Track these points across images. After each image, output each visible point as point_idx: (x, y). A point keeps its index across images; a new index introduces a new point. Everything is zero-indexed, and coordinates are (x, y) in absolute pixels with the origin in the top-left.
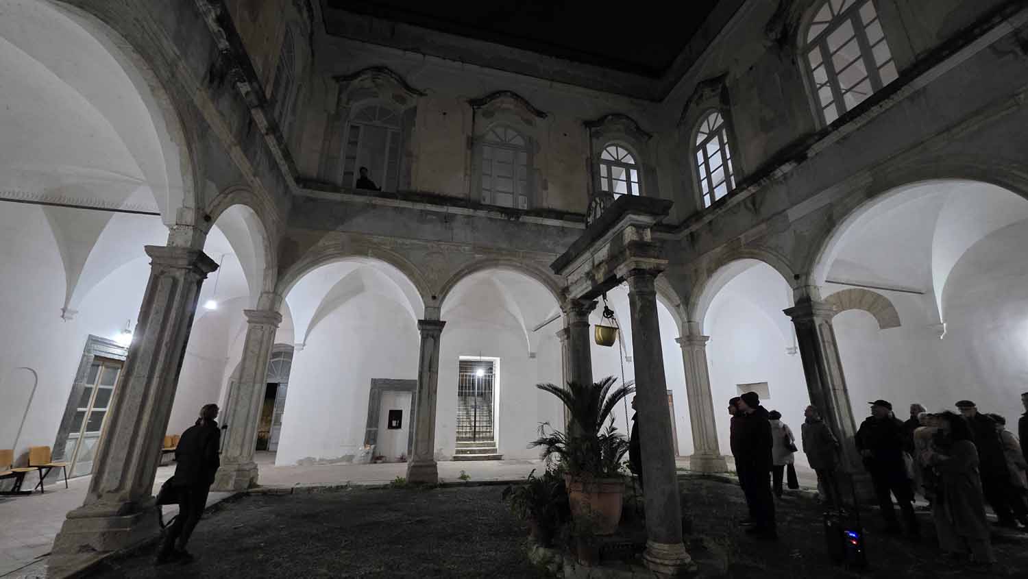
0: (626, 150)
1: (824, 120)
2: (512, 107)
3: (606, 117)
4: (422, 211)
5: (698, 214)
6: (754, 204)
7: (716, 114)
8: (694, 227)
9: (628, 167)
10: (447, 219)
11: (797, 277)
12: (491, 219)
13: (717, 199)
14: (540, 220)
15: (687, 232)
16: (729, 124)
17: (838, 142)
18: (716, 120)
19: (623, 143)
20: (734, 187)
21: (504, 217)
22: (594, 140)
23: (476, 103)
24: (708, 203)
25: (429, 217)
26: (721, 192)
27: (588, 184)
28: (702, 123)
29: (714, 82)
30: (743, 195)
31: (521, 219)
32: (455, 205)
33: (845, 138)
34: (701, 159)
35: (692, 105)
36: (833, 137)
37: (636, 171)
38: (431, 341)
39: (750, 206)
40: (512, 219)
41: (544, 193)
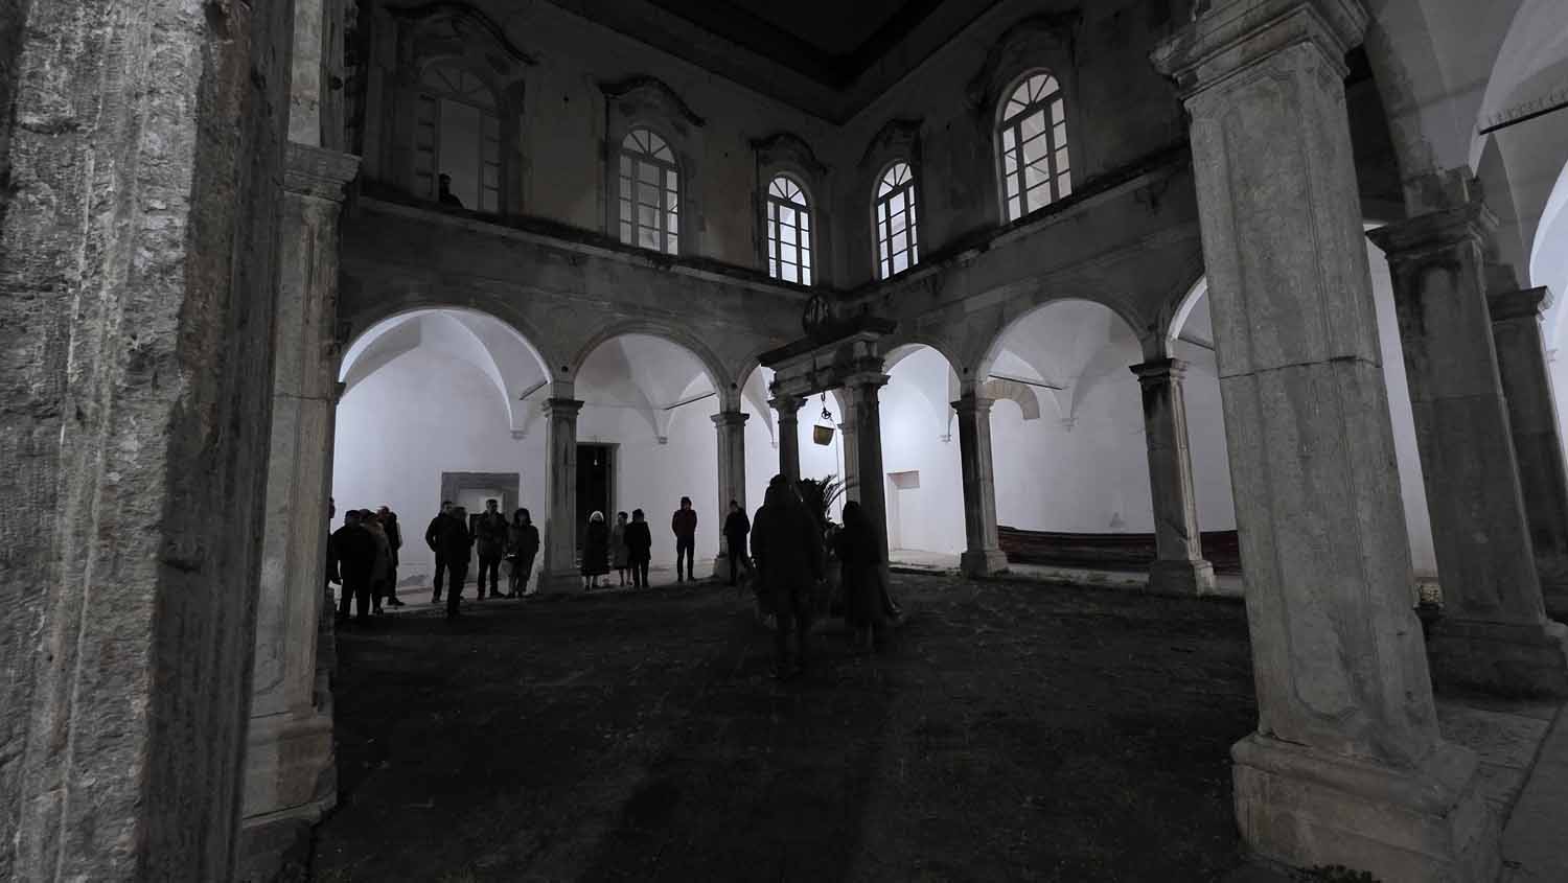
0: (798, 185)
1: (1009, 216)
2: (657, 102)
3: (776, 136)
4: (540, 245)
5: (875, 283)
6: (935, 286)
7: (904, 165)
8: (869, 298)
9: (798, 208)
10: (577, 260)
11: (966, 371)
12: (633, 265)
13: (896, 272)
14: (695, 272)
15: (859, 302)
16: (917, 180)
17: (1016, 241)
18: (901, 173)
19: (794, 176)
20: (916, 262)
21: (651, 265)
22: (762, 167)
23: (610, 89)
24: (885, 274)
25: (552, 256)
26: (901, 264)
27: (753, 227)
28: (887, 171)
29: (909, 125)
30: (921, 274)
31: (672, 269)
32: (586, 242)
33: (1023, 239)
34: (882, 217)
35: (880, 144)
36: (1014, 235)
37: (806, 215)
38: (565, 426)
39: (930, 286)
40: (661, 268)
41: (702, 234)
